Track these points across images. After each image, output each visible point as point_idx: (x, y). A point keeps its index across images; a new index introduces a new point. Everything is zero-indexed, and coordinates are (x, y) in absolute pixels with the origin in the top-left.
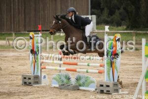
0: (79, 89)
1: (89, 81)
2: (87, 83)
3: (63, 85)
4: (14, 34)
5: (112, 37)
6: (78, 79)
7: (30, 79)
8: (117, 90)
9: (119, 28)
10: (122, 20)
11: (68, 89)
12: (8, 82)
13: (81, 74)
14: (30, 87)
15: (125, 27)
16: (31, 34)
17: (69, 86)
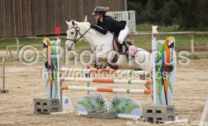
0: (117, 118)
1: (130, 105)
2: (129, 108)
3: (94, 112)
4: (18, 41)
5: (163, 42)
6: (115, 103)
7: (45, 104)
8: (173, 117)
9: (169, 28)
10: (173, 16)
11: (101, 118)
12: (14, 110)
13: (119, 96)
14: (47, 116)
15: (177, 27)
16: (45, 40)
17: (102, 112)
